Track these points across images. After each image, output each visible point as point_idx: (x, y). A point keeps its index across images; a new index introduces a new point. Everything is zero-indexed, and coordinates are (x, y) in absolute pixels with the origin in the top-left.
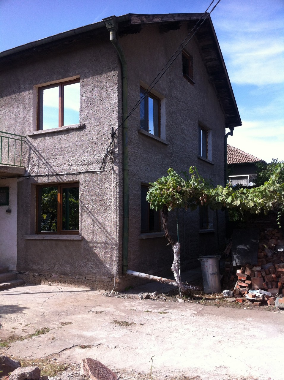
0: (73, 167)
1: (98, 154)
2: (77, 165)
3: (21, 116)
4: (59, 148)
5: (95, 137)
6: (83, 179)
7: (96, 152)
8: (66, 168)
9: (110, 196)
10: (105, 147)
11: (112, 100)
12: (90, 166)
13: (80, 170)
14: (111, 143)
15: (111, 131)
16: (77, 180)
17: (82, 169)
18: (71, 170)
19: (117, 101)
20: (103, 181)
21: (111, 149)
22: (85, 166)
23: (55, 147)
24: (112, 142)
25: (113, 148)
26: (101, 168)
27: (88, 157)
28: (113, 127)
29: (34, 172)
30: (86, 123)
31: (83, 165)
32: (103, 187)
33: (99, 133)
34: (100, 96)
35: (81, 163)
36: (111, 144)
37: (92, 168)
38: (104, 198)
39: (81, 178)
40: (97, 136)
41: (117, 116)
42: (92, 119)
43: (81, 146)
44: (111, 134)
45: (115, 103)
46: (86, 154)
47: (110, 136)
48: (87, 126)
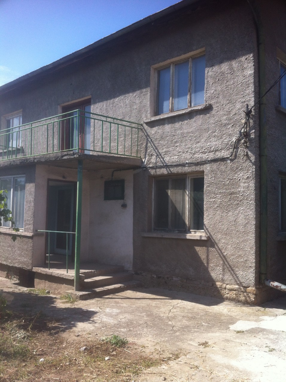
0: (196, 155)
1: (227, 138)
2: (201, 152)
3: (137, 102)
4: (180, 134)
5: (225, 117)
6: (208, 168)
7: (224, 136)
8: (188, 156)
9: (244, 189)
10: (237, 130)
11: (246, 72)
12: (217, 153)
13: (205, 158)
14: (246, 123)
15: (244, 109)
16: (201, 170)
17: (208, 157)
18: (194, 159)
19: (253, 72)
20: (235, 170)
21: (245, 130)
22: (211, 154)
23: (175, 134)
24: (247, 121)
25: (247, 129)
26: (232, 154)
27: (214, 143)
28: (247, 104)
29: (151, 162)
30: (212, 102)
31: (209, 152)
32: (235, 177)
33: (229, 112)
34: (231, 68)
35: (206, 151)
36: (245, 125)
37: (219, 155)
38: (235, 191)
39: (207, 168)
40: (226, 117)
41: (253, 90)
42: (221, 97)
43: (207, 130)
44: (245, 112)
45: (250, 75)
46: (213, 139)
47: (243, 115)
48: (214, 106)
